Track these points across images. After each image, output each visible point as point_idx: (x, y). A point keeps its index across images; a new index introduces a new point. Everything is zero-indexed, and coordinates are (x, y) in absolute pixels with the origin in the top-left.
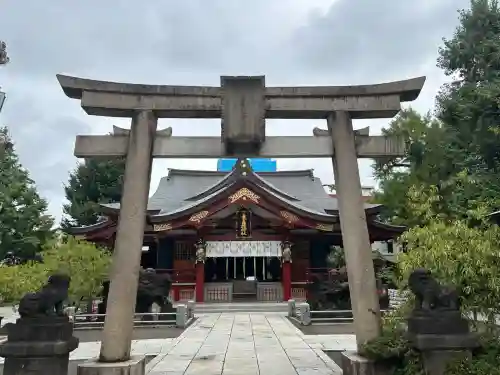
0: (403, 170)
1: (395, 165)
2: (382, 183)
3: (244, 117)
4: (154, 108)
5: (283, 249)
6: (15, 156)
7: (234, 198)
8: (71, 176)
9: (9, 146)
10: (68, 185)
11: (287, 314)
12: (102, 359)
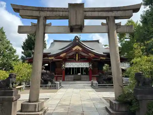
0: (128, 40)
1: (125, 38)
2: (121, 44)
3: (76, 18)
4: (45, 16)
5: (89, 65)
6: (5, 36)
7: (74, 49)
8: (23, 42)
9: (3, 33)
10: (23, 45)
11: (90, 85)
12: (29, 101)
